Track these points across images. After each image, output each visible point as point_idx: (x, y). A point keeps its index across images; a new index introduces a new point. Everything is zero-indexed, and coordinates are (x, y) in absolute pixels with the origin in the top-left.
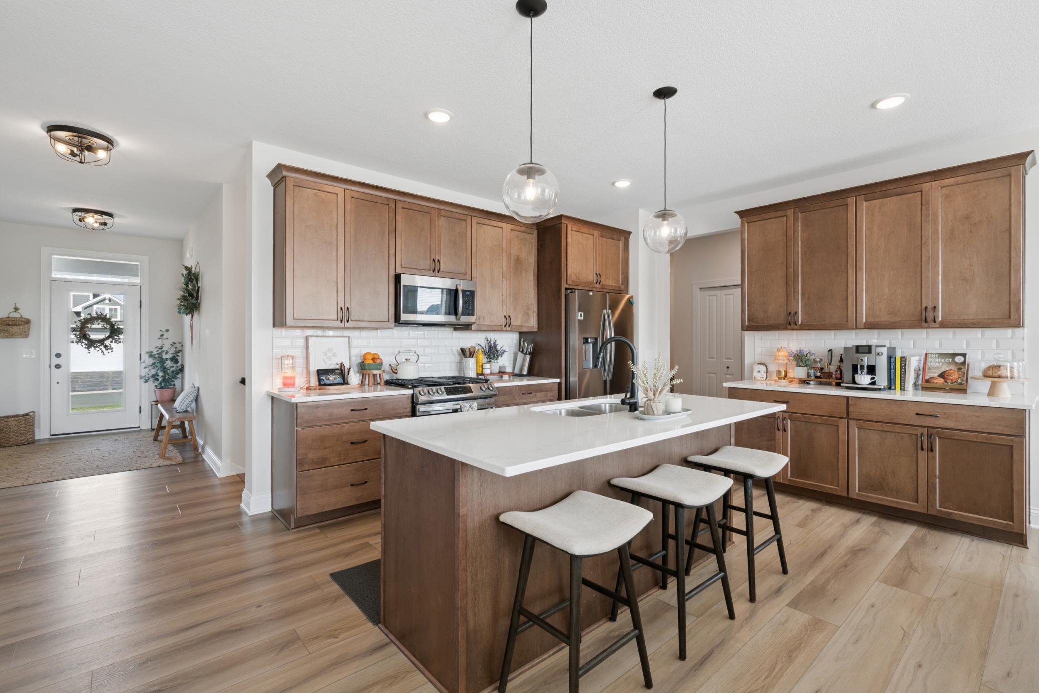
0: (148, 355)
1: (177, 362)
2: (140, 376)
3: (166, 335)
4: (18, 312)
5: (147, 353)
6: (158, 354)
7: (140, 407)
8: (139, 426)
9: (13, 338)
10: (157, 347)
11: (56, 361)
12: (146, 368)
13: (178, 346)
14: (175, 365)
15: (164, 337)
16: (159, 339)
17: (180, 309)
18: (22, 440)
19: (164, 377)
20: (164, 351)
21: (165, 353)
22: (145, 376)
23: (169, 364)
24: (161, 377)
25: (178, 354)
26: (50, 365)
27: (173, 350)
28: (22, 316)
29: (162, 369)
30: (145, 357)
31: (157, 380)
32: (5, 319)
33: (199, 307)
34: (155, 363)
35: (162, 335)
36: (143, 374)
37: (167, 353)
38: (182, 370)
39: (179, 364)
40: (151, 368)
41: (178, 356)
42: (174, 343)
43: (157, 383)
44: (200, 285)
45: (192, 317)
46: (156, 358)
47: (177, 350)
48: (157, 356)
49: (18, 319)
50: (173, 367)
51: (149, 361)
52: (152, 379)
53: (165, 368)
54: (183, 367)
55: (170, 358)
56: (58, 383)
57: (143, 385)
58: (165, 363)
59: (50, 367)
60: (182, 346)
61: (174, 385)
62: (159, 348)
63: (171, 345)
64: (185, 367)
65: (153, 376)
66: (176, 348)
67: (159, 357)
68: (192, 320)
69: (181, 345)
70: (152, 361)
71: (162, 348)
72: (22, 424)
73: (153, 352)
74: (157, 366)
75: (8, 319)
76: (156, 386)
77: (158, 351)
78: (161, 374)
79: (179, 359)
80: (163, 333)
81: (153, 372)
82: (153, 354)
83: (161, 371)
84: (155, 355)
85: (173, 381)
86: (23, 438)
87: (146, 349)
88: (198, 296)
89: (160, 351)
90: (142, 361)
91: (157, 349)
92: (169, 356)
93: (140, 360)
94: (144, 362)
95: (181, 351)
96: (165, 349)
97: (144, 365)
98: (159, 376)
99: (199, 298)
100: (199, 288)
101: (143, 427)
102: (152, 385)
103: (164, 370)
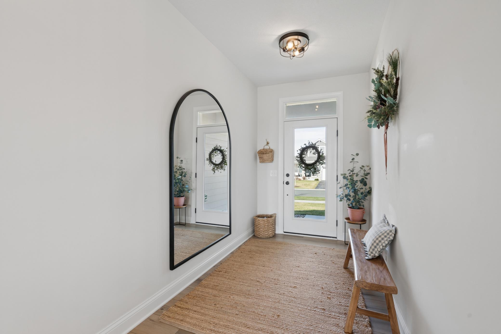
0: (342, 176)
1: (365, 184)
2: (337, 195)
3: (357, 159)
4: (268, 145)
5: (342, 175)
6: (350, 176)
7: (337, 221)
8: (336, 237)
9: (265, 163)
10: (350, 170)
11: (287, 179)
12: (341, 188)
13: (367, 169)
14: (364, 187)
15: (355, 160)
16: (350, 162)
17: (370, 120)
18: (266, 235)
19: (355, 197)
20: (355, 174)
21: (355, 175)
22: (340, 195)
23: (359, 185)
24: (352, 197)
25: (366, 177)
26: (284, 182)
27: (362, 173)
28: (270, 148)
29: (353, 190)
30: (341, 178)
31: (349, 200)
32: (262, 150)
33: (398, 110)
34: (347, 184)
35: (353, 159)
36: (339, 194)
37: (357, 175)
38: (370, 192)
39: (367, 187)
40: (345, 188)
41: (366, 178)
42: (363, 166)
43: (349, 202)
44: (399, 75)
45: (387, 128)
46: (348, 179)
47: (366, 173)
48: (349, 178)
49: (268, 150)
50: (362, 188)
51: (342, 182)
52: (345, 199)
53: (355, 190)
54: (371, 190)
55: (360, 181)
56: (287, 195)
57: (339, 202)
58: (356, 185)
59: (284, 184)
60: (370, 169)
61: (363, 206)
62: (351, 171)
63: (361, 168)
64: (372, 190)
65: (346, 196)
66: (365, 171)
67: (350, 179)
68: (386, 133)
69: (368, 168)
70: (346, 182)
71: (353, 171)
72: (266, 224)
73: (345, 174)
74: (349, 188)
75: (263, 150)
76: (349, 205)
77: (350, 173)
78: (352, 194)
79: (367, 181)
80: (354, 157)
81: (347, 192)
82: (346, 176)
83: (352, 192)
84: (348, 177)
85: (362, 202)
86: (266, 234)
87: (341, 172)
88: (397, 94)
89: (351, 174)
90: (338, 182)
91: (349, 172)
92: (359, 178)
93: (337, 181)
94: (339, 183)
95: (369, 173)
96: (355, 172)
97: (339, 186)
98: (350, 196)
99: (398, 97)
100: (398, 79)
101: (339, 239)
102: (345, 203)
103: (355, 191)
